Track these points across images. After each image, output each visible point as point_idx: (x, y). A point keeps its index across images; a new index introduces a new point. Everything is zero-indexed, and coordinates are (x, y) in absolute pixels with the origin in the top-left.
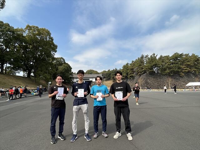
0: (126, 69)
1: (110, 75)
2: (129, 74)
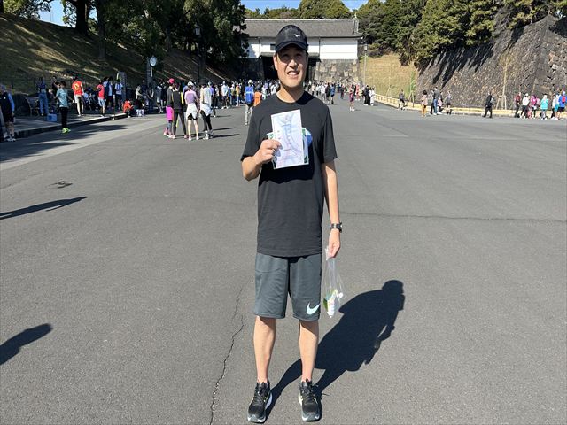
1: (392, 24)
2: (472, 18)
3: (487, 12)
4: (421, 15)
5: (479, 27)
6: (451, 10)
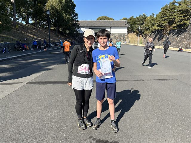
4: (144, 22)
5: (181, 23)
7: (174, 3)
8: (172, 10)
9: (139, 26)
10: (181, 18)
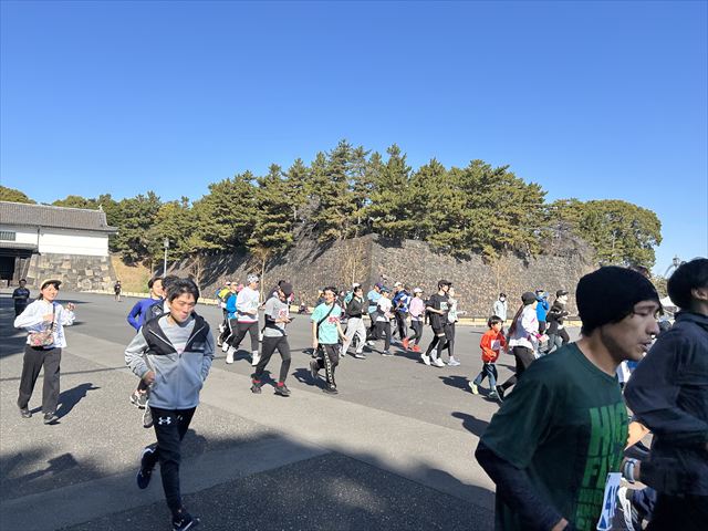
0: (240, 203)
3: (281, 225)
4: (152, 220)
5: (273, 237)
6: (221, 219)
7: (248, 177)
8: (244, 197)
9: (134, 231)
10: (272, 224)
